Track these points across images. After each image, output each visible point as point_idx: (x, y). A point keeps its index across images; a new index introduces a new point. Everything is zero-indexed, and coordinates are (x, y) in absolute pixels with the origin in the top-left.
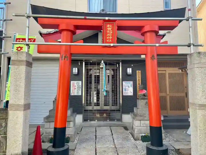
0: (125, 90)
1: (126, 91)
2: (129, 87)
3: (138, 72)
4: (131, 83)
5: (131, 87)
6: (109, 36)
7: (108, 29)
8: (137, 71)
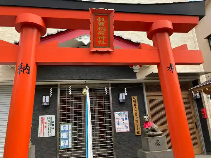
0: (118, 124)
1: (119, 126)
2: (123, 120)
3: (134, 98)
4: (126, 113)
5: (126, 119)
6: (102, 36)
7: (100, 24)
8: (132, 97)
